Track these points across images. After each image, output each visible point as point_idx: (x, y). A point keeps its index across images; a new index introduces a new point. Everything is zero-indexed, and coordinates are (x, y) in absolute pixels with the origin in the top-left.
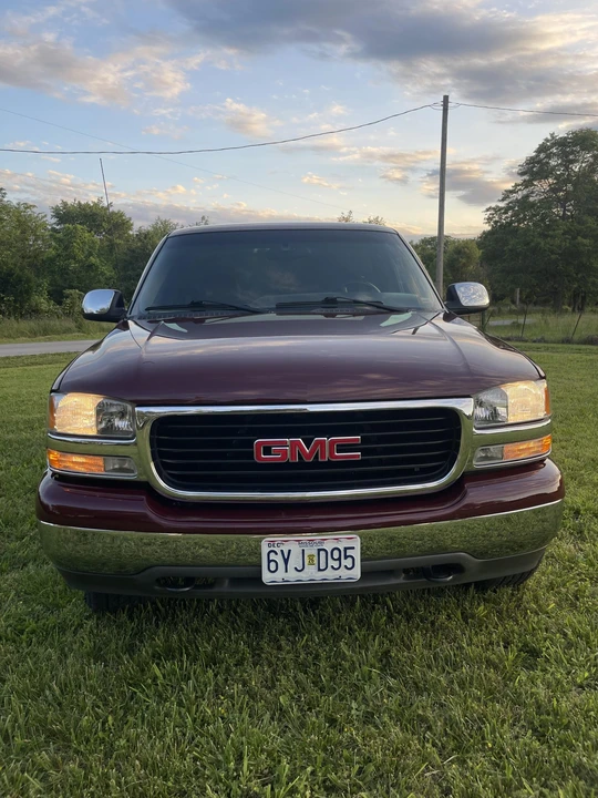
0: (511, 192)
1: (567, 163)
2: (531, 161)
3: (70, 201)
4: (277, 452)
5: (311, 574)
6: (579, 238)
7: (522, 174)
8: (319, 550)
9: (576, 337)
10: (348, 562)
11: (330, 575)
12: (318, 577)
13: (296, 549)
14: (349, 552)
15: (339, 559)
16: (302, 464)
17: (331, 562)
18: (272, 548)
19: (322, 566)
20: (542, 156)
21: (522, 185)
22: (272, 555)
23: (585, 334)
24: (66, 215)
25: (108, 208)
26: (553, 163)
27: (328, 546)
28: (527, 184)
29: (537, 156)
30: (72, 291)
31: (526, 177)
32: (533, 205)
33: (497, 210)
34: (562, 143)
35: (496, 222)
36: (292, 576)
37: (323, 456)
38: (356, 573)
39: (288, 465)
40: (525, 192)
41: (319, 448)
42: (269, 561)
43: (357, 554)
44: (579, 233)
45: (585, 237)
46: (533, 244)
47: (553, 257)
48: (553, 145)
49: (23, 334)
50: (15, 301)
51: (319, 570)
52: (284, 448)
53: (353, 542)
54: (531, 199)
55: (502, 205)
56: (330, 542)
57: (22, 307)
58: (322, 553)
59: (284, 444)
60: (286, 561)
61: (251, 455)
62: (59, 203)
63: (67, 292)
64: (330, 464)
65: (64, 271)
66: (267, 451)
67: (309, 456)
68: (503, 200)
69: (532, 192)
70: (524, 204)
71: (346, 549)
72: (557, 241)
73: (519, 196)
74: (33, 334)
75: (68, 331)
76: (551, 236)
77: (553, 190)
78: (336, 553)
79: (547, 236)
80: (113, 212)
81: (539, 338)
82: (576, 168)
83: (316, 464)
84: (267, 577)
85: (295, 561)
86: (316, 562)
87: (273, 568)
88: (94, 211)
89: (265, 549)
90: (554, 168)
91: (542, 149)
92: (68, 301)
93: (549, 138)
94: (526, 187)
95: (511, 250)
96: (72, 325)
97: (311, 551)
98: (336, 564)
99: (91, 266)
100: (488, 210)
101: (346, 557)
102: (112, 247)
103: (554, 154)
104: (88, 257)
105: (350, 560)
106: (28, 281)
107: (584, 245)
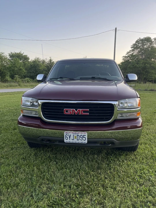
0: (129, 52)
1: (143, 45)
2: (134, 45)
4: (69, 112)
5: (75, 141)
6: (146, 64)
7: (132, 48)
8: (77, 135)
9: (148, 89)
11: (80, 141)
12: (77, 142)
13: (72, 135)
14: (84, 136)
15: (82, 138)
16: (75, 115)
17: (80, 138)
20: (137, 43)
21: (132, 50)
22: (66, 135)
26: (140, 45)
27: (80, 135)
28: (133, 50)
30: (16, 76)
31: (133, 49)
32: (134, 56)
33: (125, 57)
34: (142, 40)
35: (125, 60)
36: (71, 141)
37: (80, 113)
38: (86, 142)
39: (71, 115)
40: (132, 53)
41: (79, 111)
42: (66, 137)
43: (86, 137)
44: (146, 63)
45: (147, 64)
46: (135, 66)
47: (140, 69)
48: (140, 40)
51: (77, 140)
52: (71, 111)
53: (86, 134)
54: (134, 54)
55: (127, 55)
56: (80, 133)
59: (71, 110)
60: (70, 137)
61: (63, 112)
64: (81, 115)
65: (13, 70)
66: (67, 112)
67: (76, 113)
68: (127, 54)
69: (134, 52)
70: (132, 55)
71: (84, 135)
72: (141, 65)
73: (131, 53)
75: (17, 86)
76: (139, 64)
77: (139, 52)
78: (81, 136)
79: (138, 64)
81: (139, 89)
82: (145, 47)
83: (78, 115)
84: (65, 141)
85: (72, 137)
86: (77, 138)
87: (67, 139)
90: (140, 47)
91: (137, 42)
92: (15, 78)
94: (133, 51)
95: (129, 67)
98: (81, 139)
99: (21, 69)
100: (123, 57)
102: (25, 64)
103: (140, 43)
104: (19, 67)
105: (85, 138)
106: (5, 73)
107: (147, 66)
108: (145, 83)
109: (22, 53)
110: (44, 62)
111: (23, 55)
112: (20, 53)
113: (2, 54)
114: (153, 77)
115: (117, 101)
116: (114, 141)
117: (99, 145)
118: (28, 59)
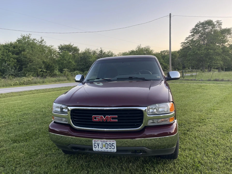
0: (188, 38)
1: (204, 29)
2: (194, 29)
3: (63, 45)
4: (97, 119)
5: (104, 149)
6: (209, 50)
7: (191, 33)
8: (106, 144)
9: (212, 79)
10: (113, 147)
11: (109, 150)
12: (106, 150)
13: (100, 143)
14: (113, 145)
15: (111, 146)
16: (103, 122)
17: (109, 147)
18: (95, 142)
19: (107, 148)
20: (197, 28)
21: (191, 36)
22: (95, 144)
23: (214, 78)
24: (62, 48)
25: (72, 46)
26: (200, 29)
27: (108, 143)
28: (193, 35)
29: (195, 28)
30: (65, 69)
31: (192, 34)
32: (195, 41)
33: (184, 43)
34: (203, 24)
35: (184, 46)
36: (100, 149)
37: (108, 120)
38: (115, 150)
39: (100, 122)
40: (192, 38)
41: (107, 118)
42: (94, 145)
43: (115, 145)
44: (209, 49)
45: (211, 50)
46: (195, 52)
47: (202, 56)
48: (200, 24)
49: (53, 82)
50: (50, 72)
51: (106, 148)
53: (114, 142)
54: (194, 40)
55: (186, 41)
56: (109, 142)
57: (52, 74)
58: (107, 144)
59: (99, 117)
60: (98, 146)
61: (91, 119)
62: (59, 45)
63: (64, 69)
64: (110, 122)
65: (62, 64)
66: (95, 118)
67: (105, 120)
68: (186, 40)
69: (194, 38)
70: (192, 40)
71: (112, 144)
72: (203, 51)
73: (191, 39)
74: (55, 82)
75: (65, 80)
76: (201, 50)
77: (200, 36)
78: (110, 144)
79: (200, 50)
80: (74, 47)
81: (201, 79)
82: (207, 30)
83: (106, 122)
84: (94, 149)
85: (100, 146)
86: (105, 146)
87: (95, 147)
88: (69, 47)
89: (93, 142)
90: (200, 31)
91: (196, 26)
92: (64, 72)
93: (199, 23)
94: (193, 36)
95: (189, 54)
96: (66, 79)
97: (104, 144)
98: (110, 147)
99: (70, 62)
100: (181, 43)
101: (112, 146)
102: (75, 56)
103: (200, 27)
104: (69, 60)
105: (113, 146)
106: (54, 67)
107: (211, 52)
108: (210, 71)
109: (72, 45)
110: (94, 52)
111: (73, 46)
112: (70, 45)
113: (51, 47)
114: (218, 64)
115: (146, 107)
116: (146, 149)
117: (130, 153)
118: (78, 50)
